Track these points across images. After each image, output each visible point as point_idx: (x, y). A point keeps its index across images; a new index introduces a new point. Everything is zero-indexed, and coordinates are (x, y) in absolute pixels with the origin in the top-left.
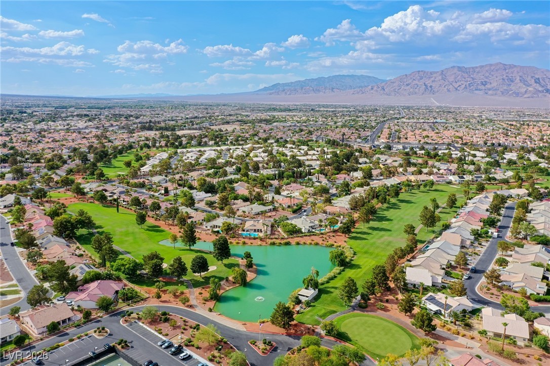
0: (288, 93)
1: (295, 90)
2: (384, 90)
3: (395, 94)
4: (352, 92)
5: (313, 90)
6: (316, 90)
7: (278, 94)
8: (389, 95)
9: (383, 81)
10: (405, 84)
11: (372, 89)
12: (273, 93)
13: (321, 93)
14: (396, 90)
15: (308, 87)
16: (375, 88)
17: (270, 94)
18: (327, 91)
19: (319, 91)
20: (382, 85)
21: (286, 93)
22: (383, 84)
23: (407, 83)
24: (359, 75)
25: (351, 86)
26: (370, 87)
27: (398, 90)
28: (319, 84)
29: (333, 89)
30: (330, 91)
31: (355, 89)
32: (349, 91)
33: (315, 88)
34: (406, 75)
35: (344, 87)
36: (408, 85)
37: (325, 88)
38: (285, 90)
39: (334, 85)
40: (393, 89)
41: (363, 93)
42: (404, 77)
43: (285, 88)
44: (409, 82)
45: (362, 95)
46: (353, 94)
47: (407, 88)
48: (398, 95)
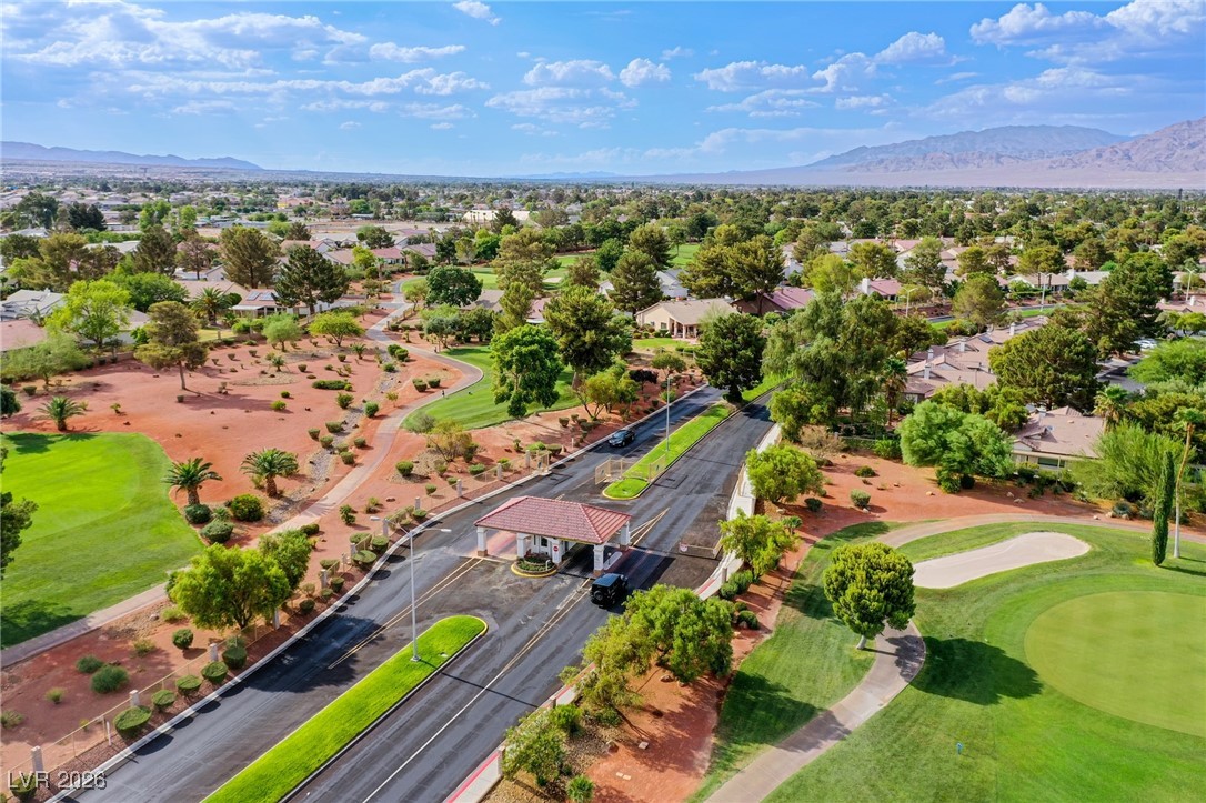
0: (892, 167)
1: (909, 160)
2: (1130, 158)
3: (1160, 169)
4: (1048, 165)
5: (952, 160)
6: (959, 160)
7: (869, 170)
8: (1144, 170)
9: (1123, 140)
10: (1186, 143)
11: (1099, 156)
12: (855, 168)
13: (970, 167)
14: (1162, 159)
15: (940, 154)
16: (1107, 155)
17: (850, 170)
18: (985, 161)
19: (966, 162)
20: (1124, 148)
21: (886, 167)
22: (1126, 146)
23: (1192, 141)
24: (1061, 125)
25: (1041, 151)
26: (1093, 152)
27: (1168, 157)
28: (964, 146)
29: (999, 157)
30: (993, 161)
31: (1055, 158)
32: (1040, 161)
33: (956, 155)
34: (1189, 123)
35: (1026, 153)
36: (1192, 146)
37: (981, 156)
38: (882, 161)
39: (999, 149)
40: (1154, 155)
41: (1075, 166)
42: (1184, 127)
43: (880, 156)
44: (1196, 140)
45: (1074, 169)
46: (1051, 167)
47: (1191, 153)
48: (1166, 168)
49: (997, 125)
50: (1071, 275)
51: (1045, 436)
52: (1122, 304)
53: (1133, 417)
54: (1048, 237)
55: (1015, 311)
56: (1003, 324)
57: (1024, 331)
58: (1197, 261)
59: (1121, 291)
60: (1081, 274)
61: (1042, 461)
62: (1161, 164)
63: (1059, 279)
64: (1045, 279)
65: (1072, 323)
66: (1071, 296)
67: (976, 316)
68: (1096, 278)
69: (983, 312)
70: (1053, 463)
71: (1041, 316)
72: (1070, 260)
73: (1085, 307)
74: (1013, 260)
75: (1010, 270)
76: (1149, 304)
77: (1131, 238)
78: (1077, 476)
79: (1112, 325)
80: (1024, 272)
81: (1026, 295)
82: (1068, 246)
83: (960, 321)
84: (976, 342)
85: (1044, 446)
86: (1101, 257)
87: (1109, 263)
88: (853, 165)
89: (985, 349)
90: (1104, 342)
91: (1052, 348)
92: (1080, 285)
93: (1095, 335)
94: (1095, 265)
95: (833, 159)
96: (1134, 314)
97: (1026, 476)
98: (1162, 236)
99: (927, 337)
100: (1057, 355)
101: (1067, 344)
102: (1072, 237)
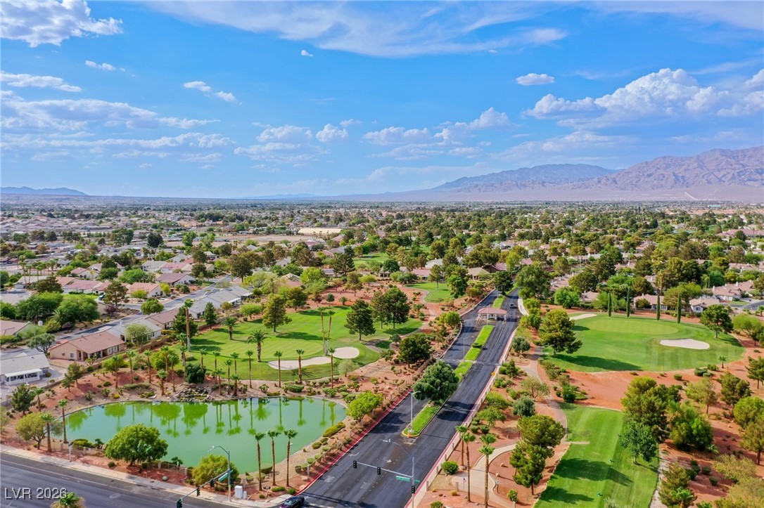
0: (483, 189)
1: (492, 185)
2: (616, 183)
3: (633, 189)
4: (571, 187)
5: (517, 185)
6: (521, 185)
7: (469, 191)
8: (625, 190)
9: (611, 172)
10: (646, 174)
11: (599, 182)
12: (461, 190)
13: (528, 189)
14: (634, 183)
15: (510, 182)
16: (603, 181)
17: (459, 191)
18: (536, 185)
19: (525, 186)
20: (613, 177)
21: (479, 189)
23: (649, 173)
24: (577, 164)
25: (567, 179)
26: (596, 180)
27: (637, 182)
28: (522, 177)
29: (544, 183)
30: (540, 185)
31: (575, 183)
32: (566, 184)
33: (519, 182)
34: (646, 163)
35: (558, 180)
36: (649, 176)
37: (533, 182)
38: (477, 186)
39: (543, 178)
40: (629, 181)
41: (587, 187)
42: (644, 165)
43: (476, 183)
44: (651, 172)
45: (586, 190)
46: (573, 188)
47: (649, 179)
48: (637, 189)
49: (541, 164)
50: (589, 256)
51: (586, 297)
52: (604, 266)
53: (604, 290)
54: (579, 240)
55: (572, 269)
56: (569, 273)
57: (577, 274)
58: (635, 249)
59: (603, 262)
60: (593, 255)
61: (586, 303)
62: (634, 186)
63: (585, 258)
64: (580, 258)
65: (590, 271)
66: (589, 263)
67: (561, 271)
68: (597, 256)
69: (563, 270)
70: (588, 303)
71: (581, 270)
72: (588, 249)
73: (594, 267)
74: (567, 250)
75: (567, 254)
76: (612, 265)
77: (611, 240)
78: (593, 304)
79: (602, 272)
80: (573, 255)
81: (575, 263)
82: (587, 243)
83: (557, 273)
84: (563, 278)
85: (586, 299)
86: (599, 248)
87: (602, 251)
88: (460, 188)
89: (567, 280)
90: (600, 277)
91: (585, 277)
92: (592, 259)
93: (598, 275)
94: (598, 252)
95: (447, 185)
96: (607, 268)
97: (583, 306)
98: (624, 237)
99: (549, 277)
100: (587, 279)
101: (589, 276)
102: (588, 239)
